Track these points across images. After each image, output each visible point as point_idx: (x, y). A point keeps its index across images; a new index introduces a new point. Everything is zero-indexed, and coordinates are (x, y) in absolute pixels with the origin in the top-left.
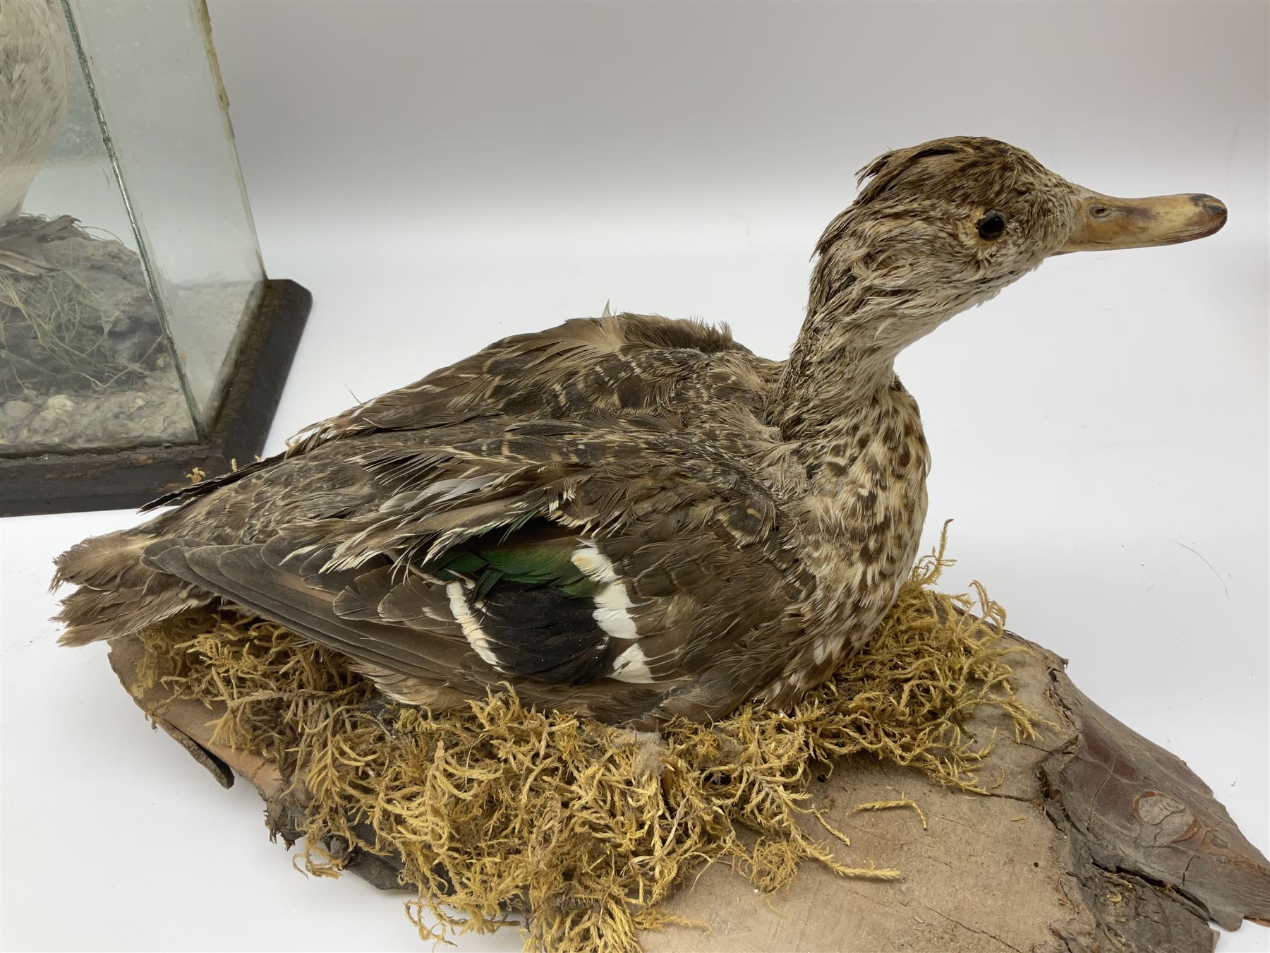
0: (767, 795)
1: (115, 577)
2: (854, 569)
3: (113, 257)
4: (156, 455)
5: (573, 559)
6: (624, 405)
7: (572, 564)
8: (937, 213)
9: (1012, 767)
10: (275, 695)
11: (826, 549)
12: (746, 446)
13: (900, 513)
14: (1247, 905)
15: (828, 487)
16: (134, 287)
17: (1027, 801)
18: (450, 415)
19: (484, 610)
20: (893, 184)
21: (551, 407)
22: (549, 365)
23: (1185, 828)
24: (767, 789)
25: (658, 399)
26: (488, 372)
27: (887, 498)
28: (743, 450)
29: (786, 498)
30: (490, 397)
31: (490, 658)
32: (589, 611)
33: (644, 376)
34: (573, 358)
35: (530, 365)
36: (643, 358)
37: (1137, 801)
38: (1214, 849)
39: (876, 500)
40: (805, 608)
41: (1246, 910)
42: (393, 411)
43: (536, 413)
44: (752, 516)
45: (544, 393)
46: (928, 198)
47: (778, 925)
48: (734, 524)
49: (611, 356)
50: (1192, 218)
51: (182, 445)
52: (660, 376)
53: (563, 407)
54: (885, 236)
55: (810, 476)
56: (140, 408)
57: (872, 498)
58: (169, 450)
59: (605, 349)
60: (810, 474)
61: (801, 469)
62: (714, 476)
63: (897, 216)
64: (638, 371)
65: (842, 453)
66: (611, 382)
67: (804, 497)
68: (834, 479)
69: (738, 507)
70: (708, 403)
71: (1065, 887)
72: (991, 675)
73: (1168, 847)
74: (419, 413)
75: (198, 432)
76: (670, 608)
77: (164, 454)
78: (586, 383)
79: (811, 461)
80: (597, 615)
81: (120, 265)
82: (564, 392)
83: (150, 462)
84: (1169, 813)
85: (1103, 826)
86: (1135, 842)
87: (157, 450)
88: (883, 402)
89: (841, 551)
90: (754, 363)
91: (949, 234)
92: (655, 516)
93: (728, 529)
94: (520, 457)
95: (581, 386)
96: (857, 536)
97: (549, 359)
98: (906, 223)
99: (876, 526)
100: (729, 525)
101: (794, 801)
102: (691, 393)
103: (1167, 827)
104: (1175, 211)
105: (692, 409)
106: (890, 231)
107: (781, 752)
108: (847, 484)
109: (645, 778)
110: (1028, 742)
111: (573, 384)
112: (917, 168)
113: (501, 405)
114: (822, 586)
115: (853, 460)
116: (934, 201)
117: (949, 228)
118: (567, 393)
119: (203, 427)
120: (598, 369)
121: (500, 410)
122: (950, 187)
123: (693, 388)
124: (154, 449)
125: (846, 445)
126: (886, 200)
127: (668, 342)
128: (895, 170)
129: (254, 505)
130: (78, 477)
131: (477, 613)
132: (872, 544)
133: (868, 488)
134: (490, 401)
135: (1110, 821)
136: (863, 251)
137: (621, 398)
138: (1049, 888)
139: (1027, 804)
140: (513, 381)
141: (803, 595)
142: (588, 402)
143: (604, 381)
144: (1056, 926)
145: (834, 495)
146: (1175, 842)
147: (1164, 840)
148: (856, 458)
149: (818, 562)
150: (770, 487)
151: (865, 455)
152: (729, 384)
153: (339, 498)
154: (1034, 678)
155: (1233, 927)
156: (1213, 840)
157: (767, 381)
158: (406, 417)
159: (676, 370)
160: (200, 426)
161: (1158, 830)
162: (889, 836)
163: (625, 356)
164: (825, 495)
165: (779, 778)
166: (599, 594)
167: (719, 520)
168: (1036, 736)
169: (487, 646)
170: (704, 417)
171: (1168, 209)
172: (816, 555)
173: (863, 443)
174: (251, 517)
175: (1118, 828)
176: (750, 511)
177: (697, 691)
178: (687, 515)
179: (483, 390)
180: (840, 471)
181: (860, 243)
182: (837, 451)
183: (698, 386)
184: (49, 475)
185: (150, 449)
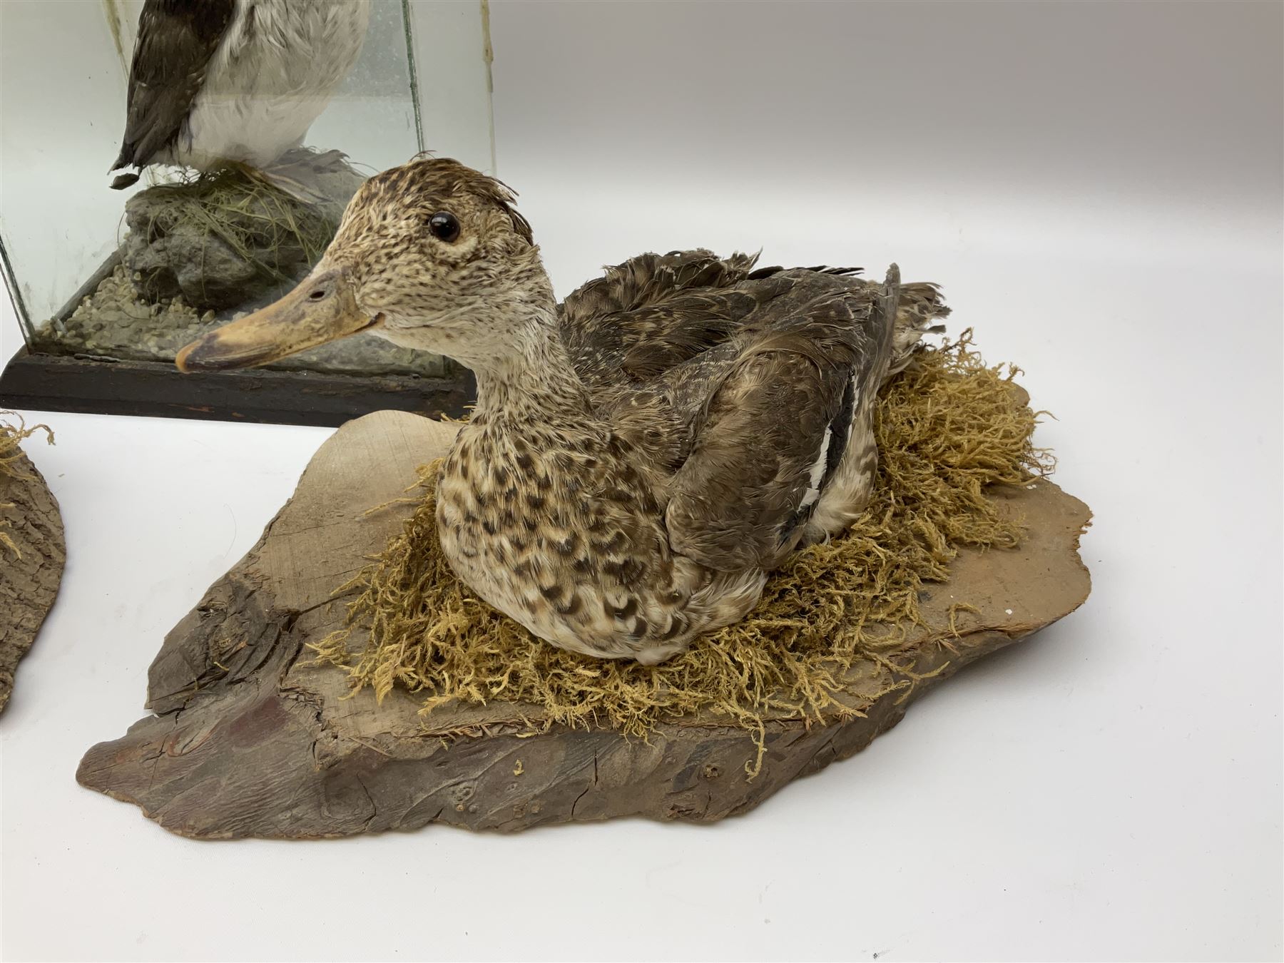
4: (405, 384)
51: (429, 376)
58: (417, 380)
83: (399, 389)
87: (405, 378)
124: (403, 377)
184: (306, 390)
185: (400, 377)
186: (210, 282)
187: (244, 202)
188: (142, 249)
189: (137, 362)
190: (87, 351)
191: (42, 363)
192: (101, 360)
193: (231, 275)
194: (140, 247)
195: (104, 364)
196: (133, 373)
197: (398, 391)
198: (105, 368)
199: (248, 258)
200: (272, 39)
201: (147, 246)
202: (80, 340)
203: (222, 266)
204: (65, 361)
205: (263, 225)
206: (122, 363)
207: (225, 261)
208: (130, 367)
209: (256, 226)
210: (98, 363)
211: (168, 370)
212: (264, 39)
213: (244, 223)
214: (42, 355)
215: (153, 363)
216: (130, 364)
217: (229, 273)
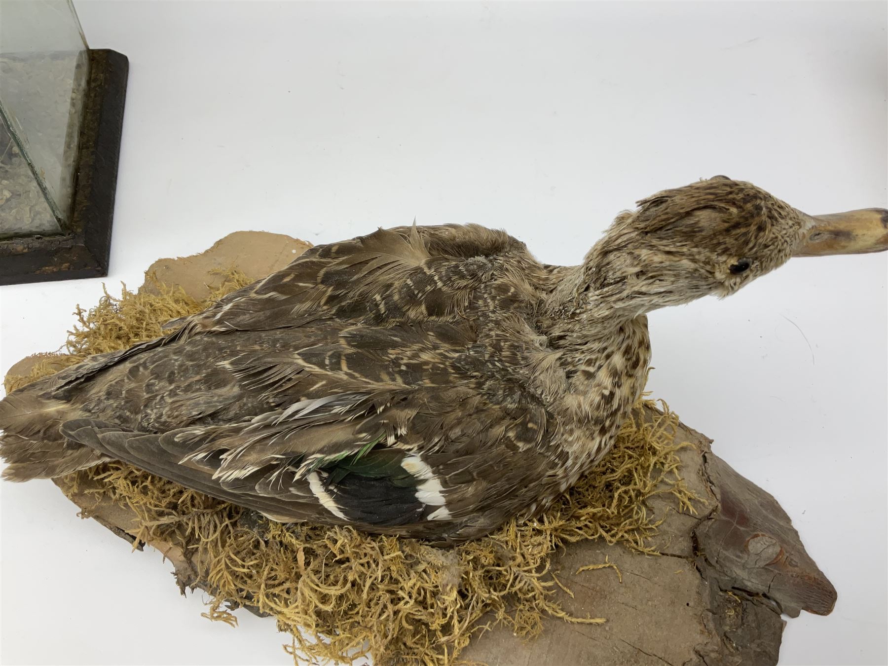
0: (526, 582)
1: (39, 431)
2: (594, 441)
4: (30, 246)
5: (402, 465)
6: (430, 314)
7: (402, 468)
8: (702, 258)
9: (676, 532)
10: (177, 519)
11: (577, 433)
12: (524, 358)
13: (628, 399)
14: (804, 602)
15: (581, 388)
17: (684, 558)
18: (294, 319)
19: (335, 490)
20: (669, 228)
21: (374, 314)
22: (370, 279)
23: (775, 556)
24: (526, 580)
25: (456, 309)
26: (322, 282)
27: (621, 392)
28: (522, 362)
29: (552, 400)
30: (325, 304)
31: (341, 515)
32: (412, 493)
33: (445, 289)
34: (388, 272)
35: (355, 277)
36: (443, 270)
37: (749, 541)
38: (790, 568)
39: (613, 397)
40: (560, 472)
41: (803, 605)
42: (248, 316)
43: (362, 318)
44: (531, 428)
45: (368, 302)
46: (696, 246)
47: (530, 658)
48: (519, 438)
49: (418, 270)
50: (880, 239)
51: (49, 235)
52: (457, 289)
53: (383, 314)
54: (658, 265)
55: (568, 377)
56: (8, 200)
57: (612, 394)
58: (40, 240)
59: (413, 263)
60: (569, 375)
61: (561, 373)
62: (504, 400)
63: (669, 253)
64: (440, 284)
65: (593, 364)
66: (420, 295)
67: (564, 397)
68: (586, 382)
69: (521, 424)
70: (494, 312)
71: (704, 620)
72: (666, 466)
73: (763, 568)
74: (269, 317)
75: (61, 226)
76: (470, 489)
78: (400, 295)
79: (570, 368)
80: (417, 495)
82: (383, 302)
83: (26, 251)
84: (766, 546)
85: (726, 558)
86: (743, 566)
87: (29, 240)
88: (627, 330)
89: (587, 433)
90: (527, 272)
91: (708, 271)
92: (464, 439)
93: (515, 442)
94: (357, 375)
95: (396, 297)
96: (598, 421)
97: (370, 273)
98: (677, 259)
99: (611, 413)
100: (516, 439)
101: (544, 587)
102: (480, 302)
103: (764, 555)
104: (869, 233)
105: (481, 316)
106: (662, 262)
107: (536, 552)
108: (595, 386)
109: (448, 588)
110: (687, 513)
111: (390, 296)
112: (690, 219)
113: (334, 311)
114: (572, 457)
115: (600, 367)
116: (700, 249)
117: (708, 268)
118: (386, 304)
119: (64, 222)
120: (409, 282)
121: (334, 315)
122: (715, 241)
123: (481, 298)
124: (26, 239)
125: (596, 359)
126: (661, 239)
127: (462, 253)
128: (672, 218)
129: (146, 395)
131: (330, 493)
132: (607, 423)
133: (609, 388)
134: (325, 308)
135: (729, 554)
136: (637, 269)
137: (427, 308)
138: (695, 621)
139: (685, 560)
140: (342, 292)
141: (559, 465)
142: (402, 312)
143: (414, 294)
144: (698, 648)
145: (585, 393)
146: (767, 565)
147: (762, 564)
148: (602, 366)
149: (571, 444)
150: (542, 394)
151: (609, 364)
152: (509, 297)
153: (216, 399)
154: (693, 460)
155: (794, 614)
156: (790, 562)
157: (536, 288)
158: (259, 321)
159: (470, 281)
160: (62, 222)
161: (758, 557)
162: (598, 588)
163: (429, 268)
164: (579, 394)
165: (534, 574)
166: (420, 485)
167: (508, 437)
168: (693, 511)
169: (337, 509)
170: (491, 325)
171: (865, 232)
172: (570, 439)
173: (608, 357)
174: (146, 406)
175: (734, 558)
176: (530, 425)
177: (482, 520)
178: (487, 436)
179: (319, 298)
180: (589, 376)
181: (636, 263)
182: (589, 362)
183: (486, 296)
185: (24, 240)
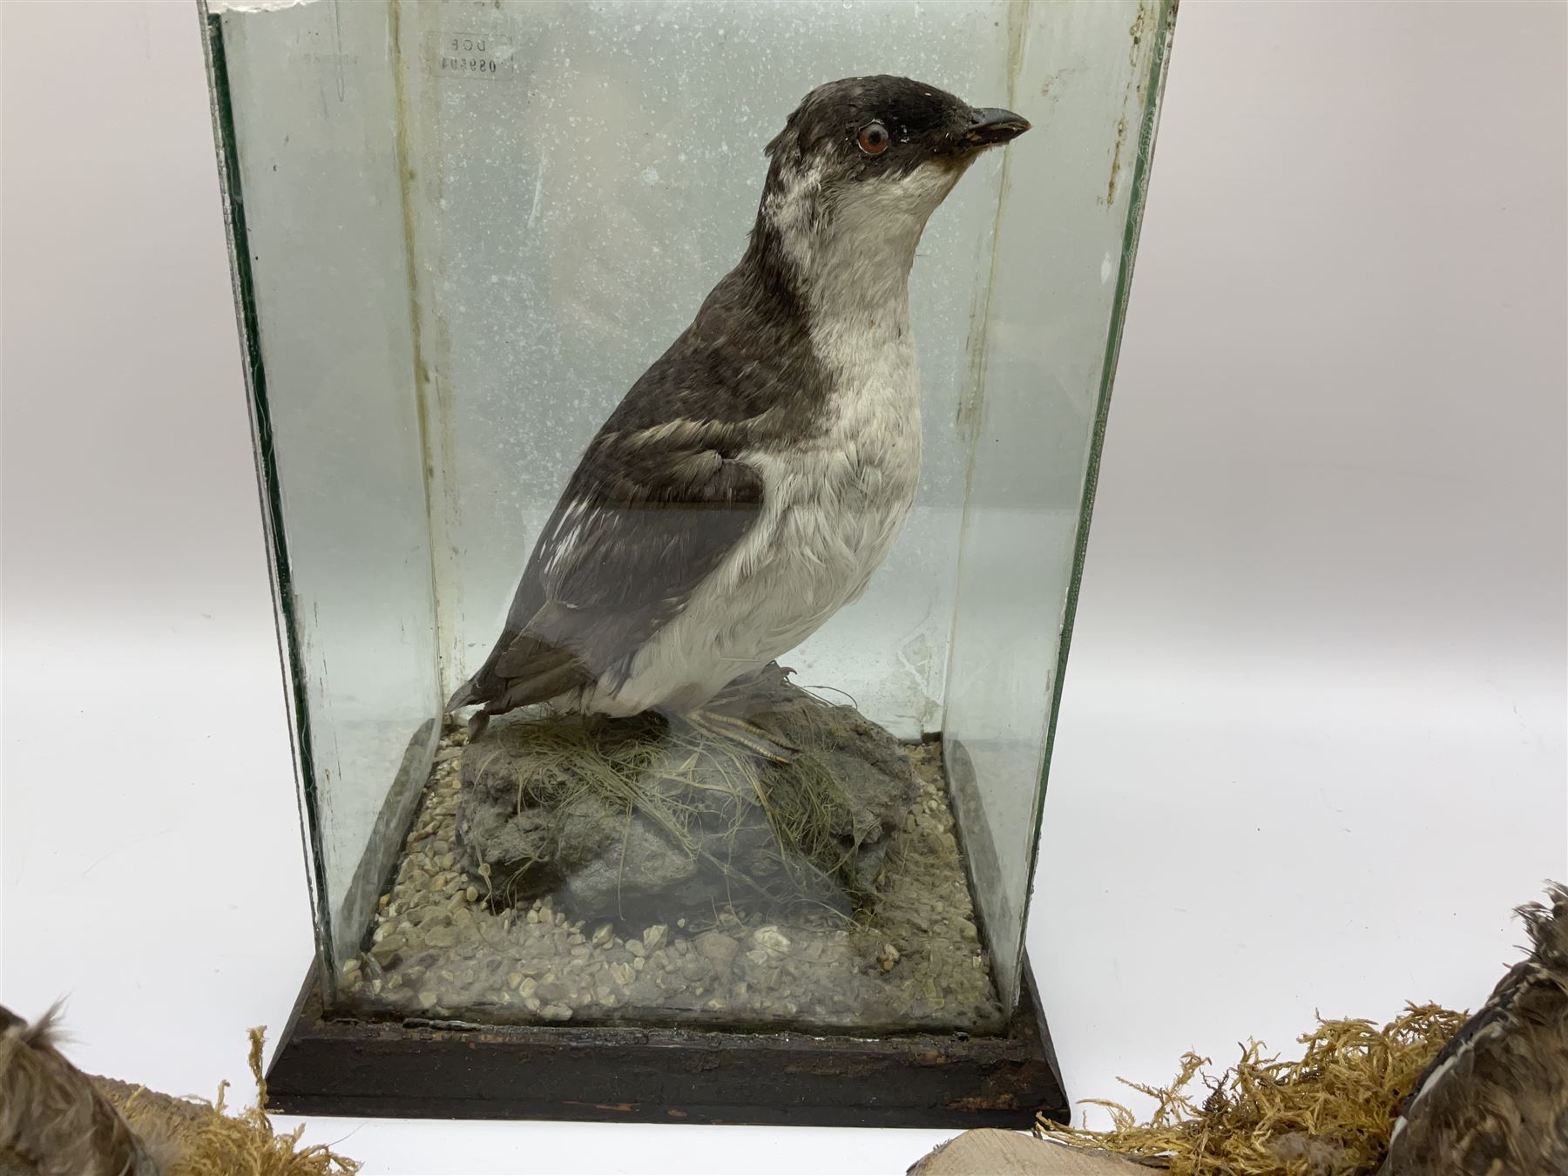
3: (860, 734)
4: (950, 1051)
16: (887, 779)
51: (981, 1035)
58: (965, 1043)
77: (959, 1050)
81: (870, 745)
83: (941, 1060)
87: (947, 1040)
124: (941, 1036)
130: (835, 1075)
184: (792, 1069)
185: (937, 1038)
186: (630, 888)
187: (688, 764)
188: (497, 827)
189: (507, 1029)
190: (424, 1013)
191: (351, 1038)
192: (449, 1028)
193: (664, 878)
194: (495, 825)
195: (457, 1035)
196: (506, 1050)
197: (940, 1066)
198: (459, 1042)
199: (692, 851)
200: (808, 551)
201: (507, 821)
202: (408, 993)
203: (650, 864)
204: (388, 1032)
205: (718, 801)
206: (486, 1033)
207: (653, 857)
208: (500, 1040)
209: (708, 802)
210: (446, 1035)
211: (564, 1042)
212: (796, 551)
213: (689, 796)
214: (348, 1023)
215: (535, 1029)
216: (497, 1034)
217: (659, 873)
